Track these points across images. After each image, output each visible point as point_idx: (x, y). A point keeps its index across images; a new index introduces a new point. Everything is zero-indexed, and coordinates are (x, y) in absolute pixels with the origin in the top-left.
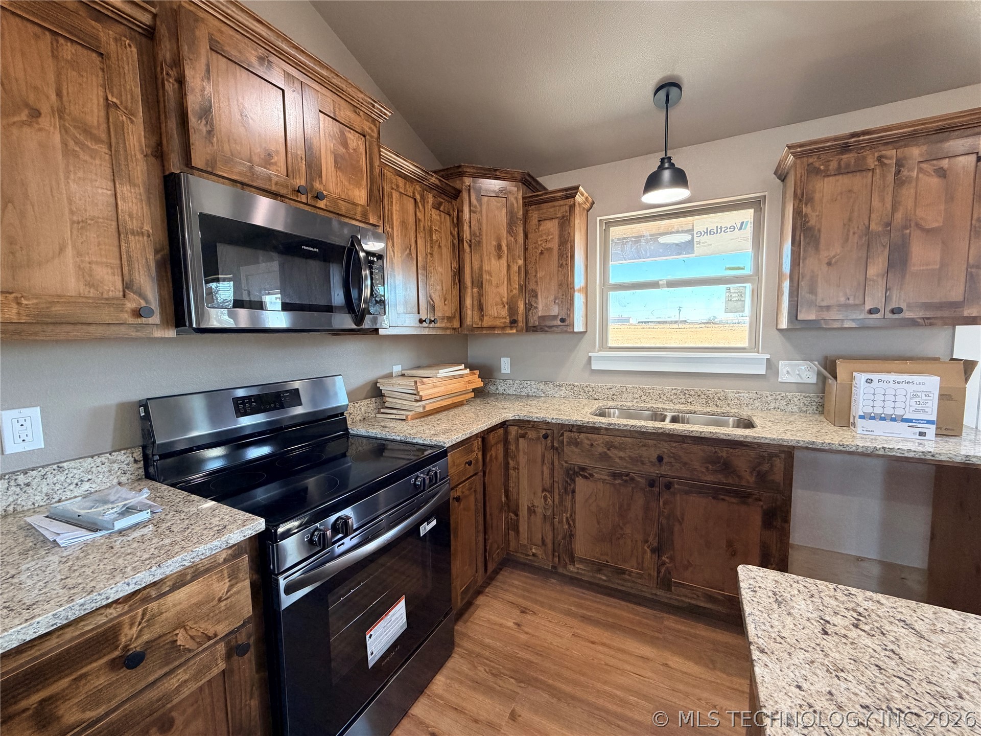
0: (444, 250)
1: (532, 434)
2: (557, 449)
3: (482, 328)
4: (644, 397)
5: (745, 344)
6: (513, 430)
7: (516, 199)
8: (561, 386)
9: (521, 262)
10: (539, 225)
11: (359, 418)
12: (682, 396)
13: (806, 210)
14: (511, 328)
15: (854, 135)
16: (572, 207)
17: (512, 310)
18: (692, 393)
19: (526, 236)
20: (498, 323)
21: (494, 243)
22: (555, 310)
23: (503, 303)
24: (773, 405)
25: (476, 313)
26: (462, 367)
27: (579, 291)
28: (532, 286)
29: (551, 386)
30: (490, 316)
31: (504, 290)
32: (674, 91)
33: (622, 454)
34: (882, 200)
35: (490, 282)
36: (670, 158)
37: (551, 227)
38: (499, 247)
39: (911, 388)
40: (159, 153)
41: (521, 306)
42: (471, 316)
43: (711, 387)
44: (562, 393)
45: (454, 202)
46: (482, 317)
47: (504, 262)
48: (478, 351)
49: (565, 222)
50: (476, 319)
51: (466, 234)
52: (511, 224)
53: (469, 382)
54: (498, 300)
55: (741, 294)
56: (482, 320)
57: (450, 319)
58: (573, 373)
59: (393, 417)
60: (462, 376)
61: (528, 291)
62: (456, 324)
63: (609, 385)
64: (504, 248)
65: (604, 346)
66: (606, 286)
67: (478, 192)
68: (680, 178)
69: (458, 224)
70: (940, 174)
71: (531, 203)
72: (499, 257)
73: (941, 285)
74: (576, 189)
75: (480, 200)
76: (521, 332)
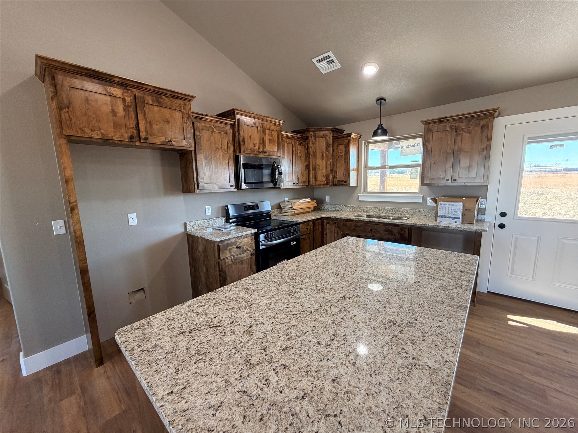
0: (302, 159)
1: (331, 222)
2: (339, 227)
3: (316, 185)
4: (378, 211)
5: (417, 191)
6: (325, 221)
7: (329, 138)
8: (348, 207)
9: (331, 161)
10: (338, 147)
11: (274, 215)
12: (392, 211)
13: (427, 144)
14: (327, 185)
15: (442, 118)
16: (349, 140)
17: (327, 179)
18: (395, 209)
19: (333, 150)
20: (322, 183)
21: (321, 154)
22: (343, 179)
23: (324, 176)
24: (424, 214)
25: (314, 180)
26: (309, 199)
27: (353, 170)
28: (335, 169)
29: (344, 207)
30: (319, 181)
31: (324, 171)
32: (383, 101)
33: (360, 229)
34: (451, 141)
35: (319, 168)
36: (382, 125)
37: (342, 147)
38: (323, 156)
39: (453, 207)
40: (234, 151)
41: (331, 177)
42: (312, 181)
43: (397, 207)
44: (348, 209)
45: (306, 141)
46: (316, 181)
47: (324, 161)
48: (317, 193)
49: (347, 146)
50: (314, 182)
51: (311, 152)
52: (327, 147)
53: (311, 204)
54: (322, 175)
55: (416, 172)
56: (316, 182)
57: (304, 182)
58: (352, 202)
59: (285, 215)
60: (309, 202)
61: (333, 171)
62: (307, 184)
63: (365, 207)
64: (325, 156)
65: (365, 191)
66: (367, 168)
67: (315, 136)
68: (385, 132)
69: (308, 148)
70: (470, 132)
71: (335, 139)
72: (323, 159)
73: (469, 171)
74: (351, 134)
75: (315, 140)
76: (330, 186)
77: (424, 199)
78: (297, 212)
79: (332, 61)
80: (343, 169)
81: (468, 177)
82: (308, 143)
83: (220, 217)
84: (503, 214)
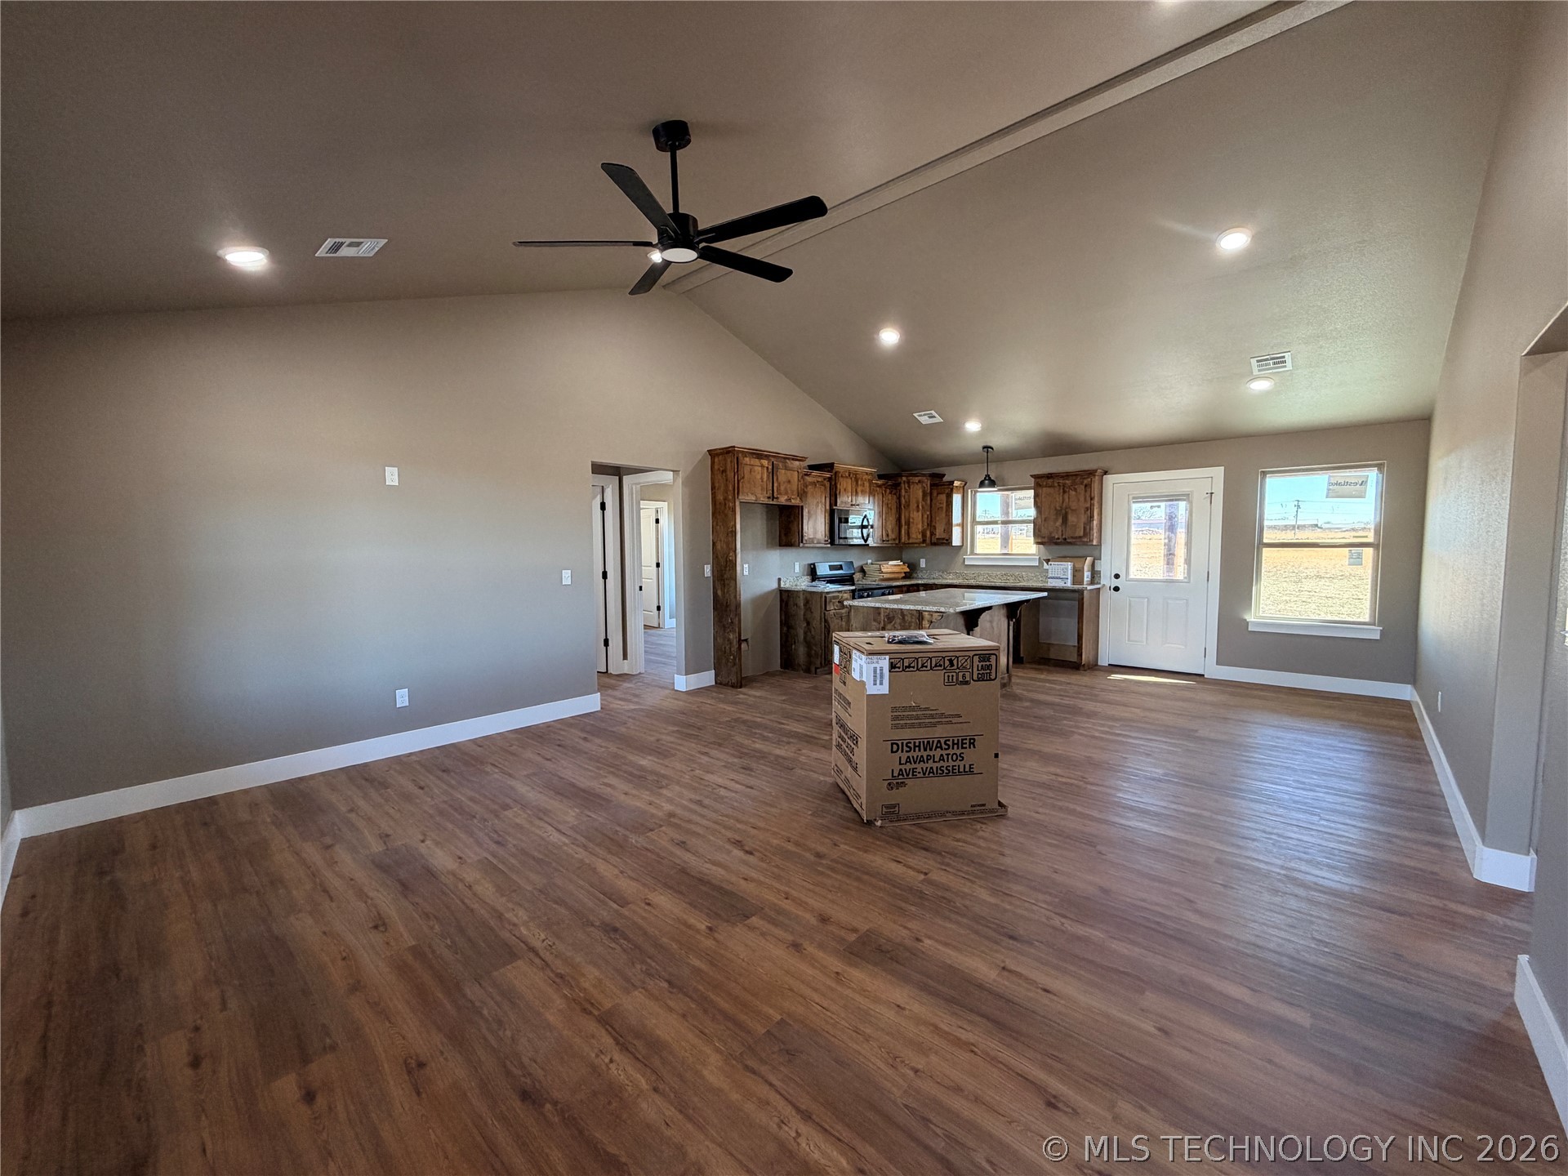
0: (893, 510)
3: (908, 544)
5: (1032, 552)
6: (921, 588)
7: (927, 484)
8: (949, 573)
9: (928, 513)
10: (937, 496)
11: (857, 579)
12: (1005, 577)
13: (1038, 497)
14: (923, 544)
15: (1049, 474)
16: (953, 489)
17: (924, 535)
18: (1009, 575)
19: (931, 501)
20: (917, 541)
21: (916, 505)
22: (943, 535)
23: (919, 532)
24: (1041, 579)
25: (907, 537)
26: (900, 561)
27: (958, 525)
28: (933, 524)
29: (945, 573)
30: (913, 538)
31: (920, 526)
32: (990, 449)
34: (1060, 497)
35: (913, 523)
36: (990, 475)
37: (943, 497)
38: (918, 506)
39: (1062, 567)
41: (928, 533)
42: (904, 538)
43: (1010, 572)
44: (951, 577)
45: (898, 488)
46: (909, 539)
47: (920, 513)
48: (909, 555)
49: (949, 496)
50: (907, 539)
51: (903, 502)
52: (924, 496)
53: (902, 569)
54: (917, 531)
55: (1030, 528)
57: (894, 540)
58: (958, 568)
60: (899, 566)
61: (931, 525)
62: (897, 542)
63: (973, 572)
64: (921, 507)
65: (972, 553)
66: (975, 522)
67: (908, 482)
68: (992, 483)
69: (899, 498)
70: (1075, 490)
71: (934, 486)
72: (918, 511)
74: (953, 482)
75: (909, 487)
76: (927, 545)
77: (1041, 561)
78: (886, 576)
79: (934, 417)
80: (944, 522)
82: (900, 491)
83: (804, 575)
84: (1117, 576)
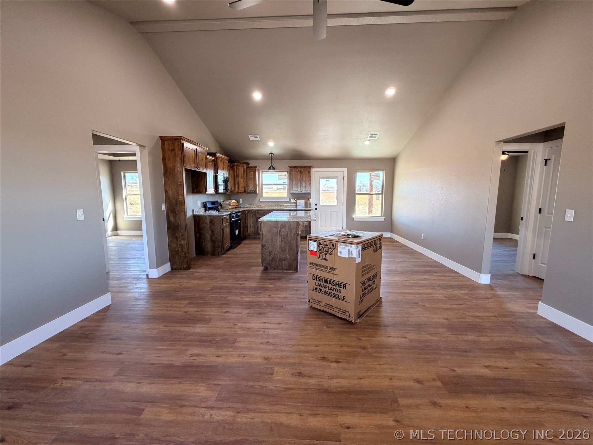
2: (255, 215)
3: (239, 193)
4: (270, 206)
5: (287, 196)
6: (246, 212)
8: (254, 205)
9: (246, 179)
10: (250, 173)
15: (296, 166)
16: (256, 170)
17: (245, 189)
19: (247, 174)
20: (242, 192)
22: (253, 189)
25: (238, 190)
27: (258, 185)
29: (251, 205)
30: (241, 190)
31: (243, 185)
32: (272, 155)
34: (299, 176)
35: (240, 183)
36: (272, 165)
37: (252, 173)
38: (242, 176)
40: (215, 173)
43: (278, 204)
45: (233, 166)
46: (239, 190)
49: (255, 173)
50: (238, 191)
51: (236, 174)
52: (244, 172)
54: (242, 187)
55: (286, 187)
58: (256, 202)
61: (247, 185)
62: (234, 192)
65: (262, 197)
66: (262, 185)
67: (238, 165)
68: (274, 169)
69: (234, 172)
70: (304, 173)
71: (247, 168)
72: (242, 178)
73: (305, 188)
74: (257, 167)
75: (238, 168)
76: (246, 193)
77: (290, 200)
78: (232, 207)
79: (257, 138)
80: (253, 184)
81: (305, 190)
83: (203, 208)
84: (316, 205)
